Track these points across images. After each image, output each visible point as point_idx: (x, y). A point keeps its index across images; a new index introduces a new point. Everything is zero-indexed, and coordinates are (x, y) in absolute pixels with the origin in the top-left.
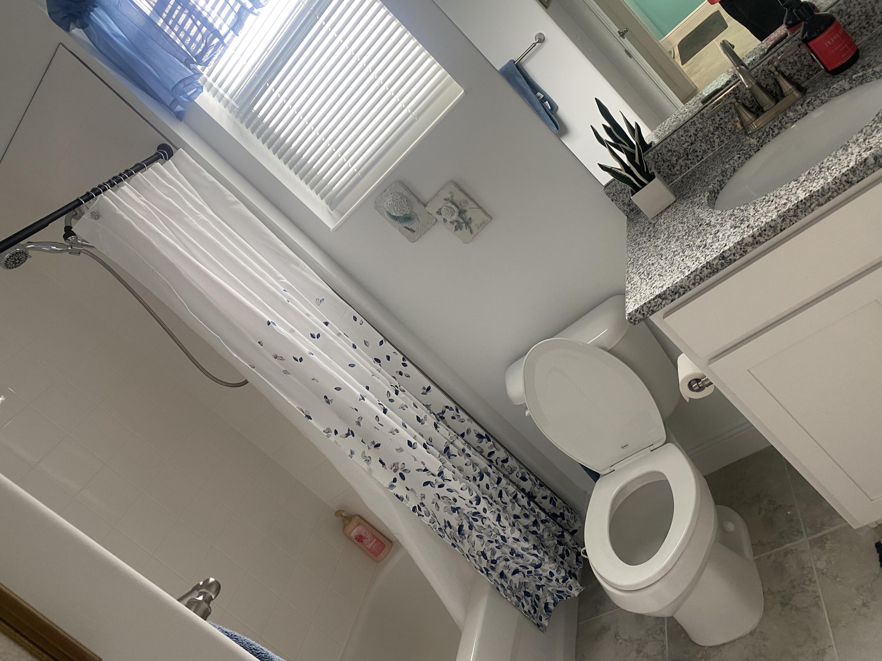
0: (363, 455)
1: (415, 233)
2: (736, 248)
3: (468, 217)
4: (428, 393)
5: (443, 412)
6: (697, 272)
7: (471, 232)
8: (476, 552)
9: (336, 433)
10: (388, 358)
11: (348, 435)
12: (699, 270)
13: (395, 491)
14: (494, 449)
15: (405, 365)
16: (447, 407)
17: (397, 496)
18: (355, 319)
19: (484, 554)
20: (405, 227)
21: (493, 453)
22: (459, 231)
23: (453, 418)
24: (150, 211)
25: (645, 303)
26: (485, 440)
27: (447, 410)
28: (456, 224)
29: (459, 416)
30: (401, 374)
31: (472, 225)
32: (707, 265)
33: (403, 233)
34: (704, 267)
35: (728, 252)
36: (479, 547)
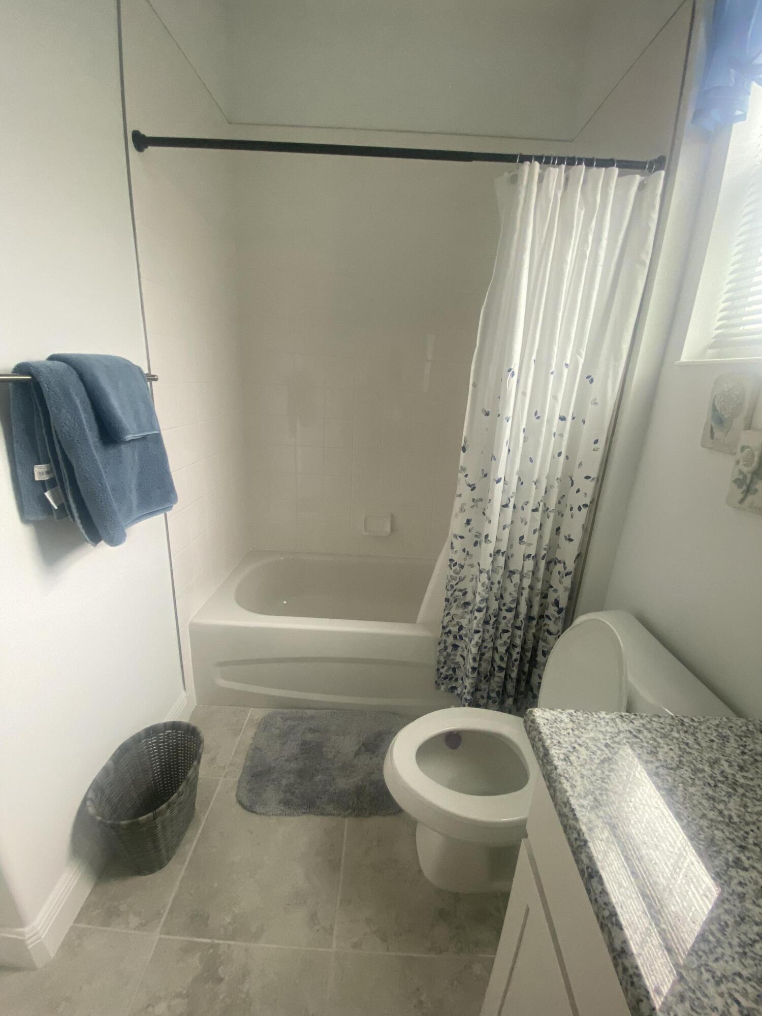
0: (463, 504)
1: (712, 441)
2: (604, 906)
3: (757, 486)
4: (567, 542)
5: (560, 562)
6: (573, 819)
7: (742, 501)
8: (458, 620)
9: (466, 476)
10: (578, 491)
11: (469, 485)
12: (575, 823)
13: (454, 541)
14: (553, 619)
15: (580, 509)
16: (564, 563)
17: (452, 543)
18: (596, 442)
19: (461, 628)
20: (711, 426)
21: (550, 619)
22: (735, 486)
23: (559, 573)
24: (549, 207)
25: (540, 733)
26: (556, 608)
27: (562, 564)
28: (741, 477)
29: (563, 577)
30: (571, 509)
31: (750, 498)
32: (581, 841)
33: (705, 429)
34: (579, 834)
35: (600, 888)
36: (464, 622)
